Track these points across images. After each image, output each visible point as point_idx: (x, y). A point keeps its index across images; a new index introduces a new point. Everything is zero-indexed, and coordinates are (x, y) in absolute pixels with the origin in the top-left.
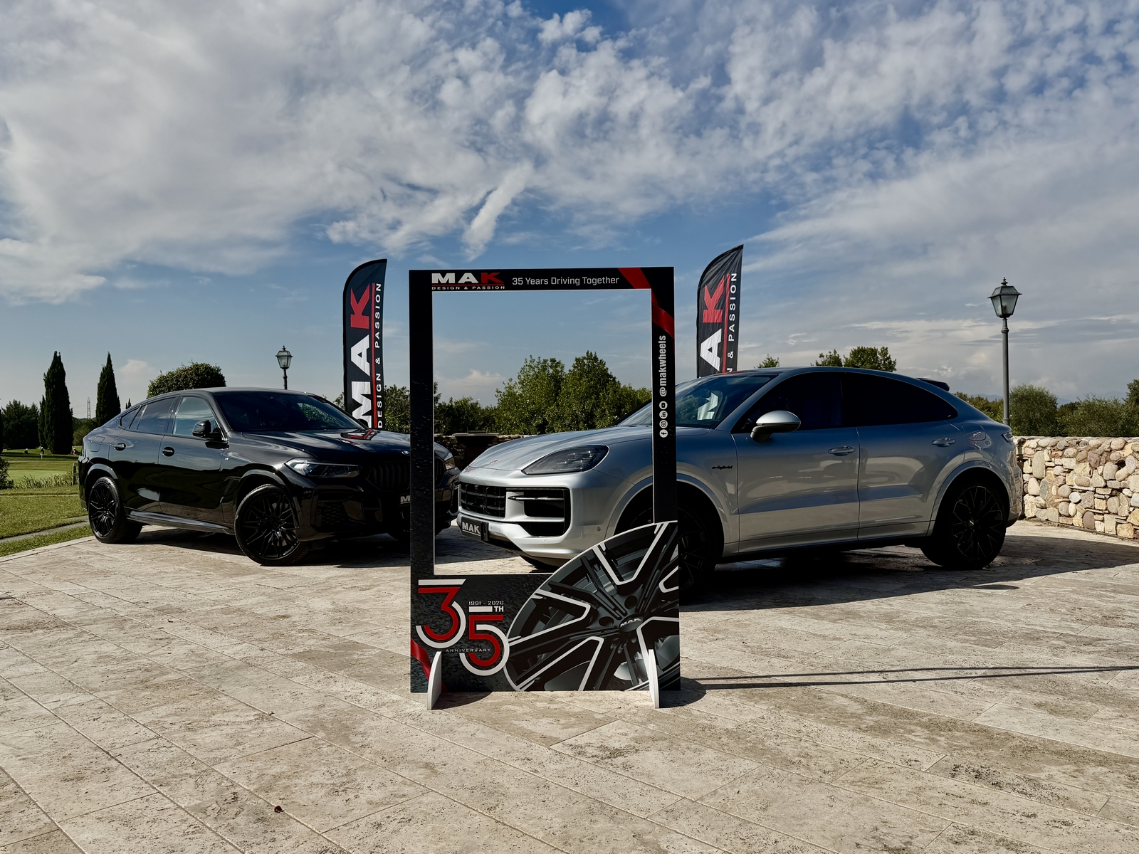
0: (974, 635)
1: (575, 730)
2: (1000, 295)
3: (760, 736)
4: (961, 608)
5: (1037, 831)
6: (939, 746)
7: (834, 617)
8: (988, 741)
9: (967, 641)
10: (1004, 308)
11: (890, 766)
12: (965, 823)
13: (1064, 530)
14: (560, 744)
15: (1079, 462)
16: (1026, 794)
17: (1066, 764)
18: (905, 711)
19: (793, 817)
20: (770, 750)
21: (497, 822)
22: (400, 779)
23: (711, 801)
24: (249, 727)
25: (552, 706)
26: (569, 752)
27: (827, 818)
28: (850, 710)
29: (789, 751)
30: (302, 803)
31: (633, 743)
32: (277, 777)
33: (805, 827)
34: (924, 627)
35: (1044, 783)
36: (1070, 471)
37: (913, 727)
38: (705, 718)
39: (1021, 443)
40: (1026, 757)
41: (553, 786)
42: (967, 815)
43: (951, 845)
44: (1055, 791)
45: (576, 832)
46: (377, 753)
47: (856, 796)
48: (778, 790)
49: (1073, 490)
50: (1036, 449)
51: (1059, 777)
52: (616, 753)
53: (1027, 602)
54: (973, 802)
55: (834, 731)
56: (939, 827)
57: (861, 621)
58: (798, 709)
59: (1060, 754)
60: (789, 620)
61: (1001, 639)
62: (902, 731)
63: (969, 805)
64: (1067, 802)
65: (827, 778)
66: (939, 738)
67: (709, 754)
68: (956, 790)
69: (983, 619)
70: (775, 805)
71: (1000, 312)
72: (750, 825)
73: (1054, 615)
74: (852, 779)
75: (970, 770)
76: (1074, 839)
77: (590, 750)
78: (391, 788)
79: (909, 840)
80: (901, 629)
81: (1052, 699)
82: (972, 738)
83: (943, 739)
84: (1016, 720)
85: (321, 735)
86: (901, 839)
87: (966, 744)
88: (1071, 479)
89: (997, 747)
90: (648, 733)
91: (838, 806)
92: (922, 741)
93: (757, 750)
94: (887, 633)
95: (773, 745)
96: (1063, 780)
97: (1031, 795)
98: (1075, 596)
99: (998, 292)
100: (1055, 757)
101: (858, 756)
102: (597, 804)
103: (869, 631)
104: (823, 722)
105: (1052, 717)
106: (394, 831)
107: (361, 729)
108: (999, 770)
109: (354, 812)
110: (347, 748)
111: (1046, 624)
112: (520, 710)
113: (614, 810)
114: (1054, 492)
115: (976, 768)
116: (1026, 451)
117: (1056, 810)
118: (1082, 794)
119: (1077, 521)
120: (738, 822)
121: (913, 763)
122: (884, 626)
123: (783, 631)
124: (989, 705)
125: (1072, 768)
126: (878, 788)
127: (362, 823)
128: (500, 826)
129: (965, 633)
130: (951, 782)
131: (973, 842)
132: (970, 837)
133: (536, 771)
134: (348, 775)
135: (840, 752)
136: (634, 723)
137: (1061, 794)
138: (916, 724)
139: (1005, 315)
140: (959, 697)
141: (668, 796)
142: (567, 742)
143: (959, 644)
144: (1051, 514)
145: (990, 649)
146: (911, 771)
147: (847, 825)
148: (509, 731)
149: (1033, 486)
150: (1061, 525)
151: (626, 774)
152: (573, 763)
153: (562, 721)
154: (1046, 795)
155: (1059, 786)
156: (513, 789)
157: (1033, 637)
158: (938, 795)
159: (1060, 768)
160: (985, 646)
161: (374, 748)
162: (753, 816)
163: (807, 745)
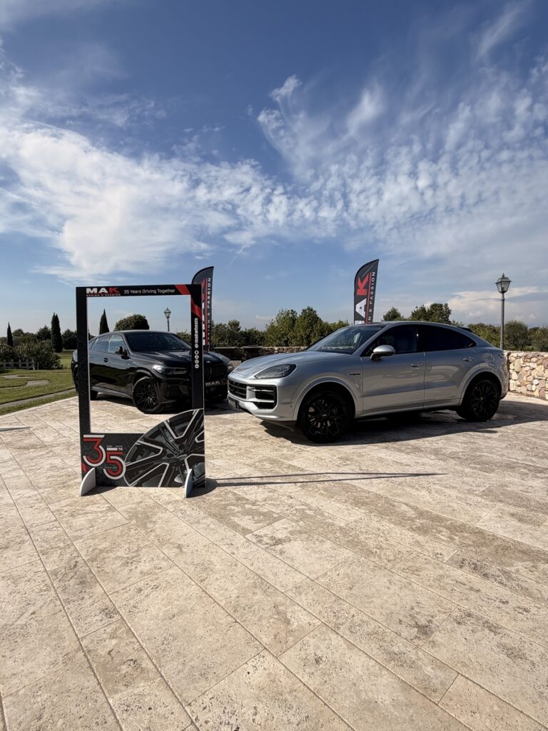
0: (479, 464)
1: (260, 525)
2: (501, 282)
3: (357, 532)
4: (474, 446)
5: (508, 615)
6: (455, 544)
7: (409, 451)
8: (482, 540)
9: (476, 468)
10: (502, 288)
11: (426, 557)
12: (465, 606)
13: (529, 398)
14: (251, 535)
15: (538, 365)
16: (502, 584)
17: (527, 560)
18: (438, 516)
19: (366, 596)
20: (361, 542)
21: (203, 591)
22: (162, 555)
23: (323, 580)
24: (101, 515)
25: (254, 508)
26: (254, 540)
27: (385, 598)
28: (408, 515)
29: (371, 544)
30: (107, 571)
31: (289, 535)
32: (101, 551)
33: (372, 605)
34: (453, 458)
35: (514, 575)
36: (533, 369)
37: (441, 529)
38: (330, 518)
39: (509, 355)
40: (504, 555)
41: (239, 565)
42: (467, 599)
43: (456, 625)
44: (520, 582)
45: (243, 601)
46: (157, 536)
47: (404, 580)
48: (361, 573)
49: (534, 379)
50: (516, 358)
51: (522, 570)
52: (279, 542)
53: (509, 443)
54: (471, 589)
55: (397, 530)
56: (449, 609)
57: (421, 454)
58: (380, 513)
59: (523, 552)
60: (385, 453)
61: (494, 467)
62: (435, 531)
63: (468, 591)
64: (526, 592)
65: (389, 565)
66: (455, 537)
67: (328, 544)
68: (461, 579)
69: (485, 454)
70: (357, 585)
71: (500, 290)
72: (341, 601)
73: (523, 452)
74: (403, 567)
75: (471, 563)
76: (531, 624)
77: (265, 539)
78: (155, 562)
79: (431, 618)
80: (442, 460)
81: (520, 510)
82: (473, 538)
83: (457, 538)
84: (499, 526)
85: (134, 522)
86: (426, 617)
87: (470, 543)
88: (534, 373)
89: (488, 546)
90: (298, 528)
91: (394, 588)
92: (446, 539)
93: (354, 543)
94: (433, 462)
95: (363, 540)
96: (525, 574)
97: (506, 585)
98: (534, 440)
100: (521, 555)
101: (409, 549)
102: (260, 580)
103: (425, 460)
104: (393, 523)
105: (519, 524)
106: (147, 596)
107: (154, 519)
108: (488, 564)
109: (131, 579)
110: (143, 532)
111: (518, 458)
112: (237, 509)
113: (268, 585)
114: (525, 379)
115: (475, 561)
116: (512, 359)
117: (521, 598)
118: (536, 585)
119: (536, 393)
120: (334, 598)
121: (439, 556)
122: (433, 457)
123: (381, 460)
124: (484, 514)
125: (529, 564)
126: (417, 575)
127: (132, 588)
128: (204, 595)
129: (475, 463)
130: (459, 572)
131: (469, 622)
132: (468, 618)
133: (233, 553)
134: (137, 551)
135: (399, 545)
136: (293, 520)
137: (524, 585)
138: (444, 527)
139: (503, 292)
140: (468, 507)
141: (299, 576)
142: (255, 533)
143: (471, 470)
144: (523, 389)
145: (487, 474)
146: (437, 562)
147: (396, 604)
148: (227, 524)
149: (514, 376)
150: (528, 395)
151: (281, 557)
152: (255, 548)
153: (256, 518)
154: (514, 585)
155: (522, 578)
156: (218, 567)
157: (511, 467)
158: (451, 582)
159: (523, 563)
160: (485, 471)
161: (157, 532)
162: (344, 594)
163: (382, 539)
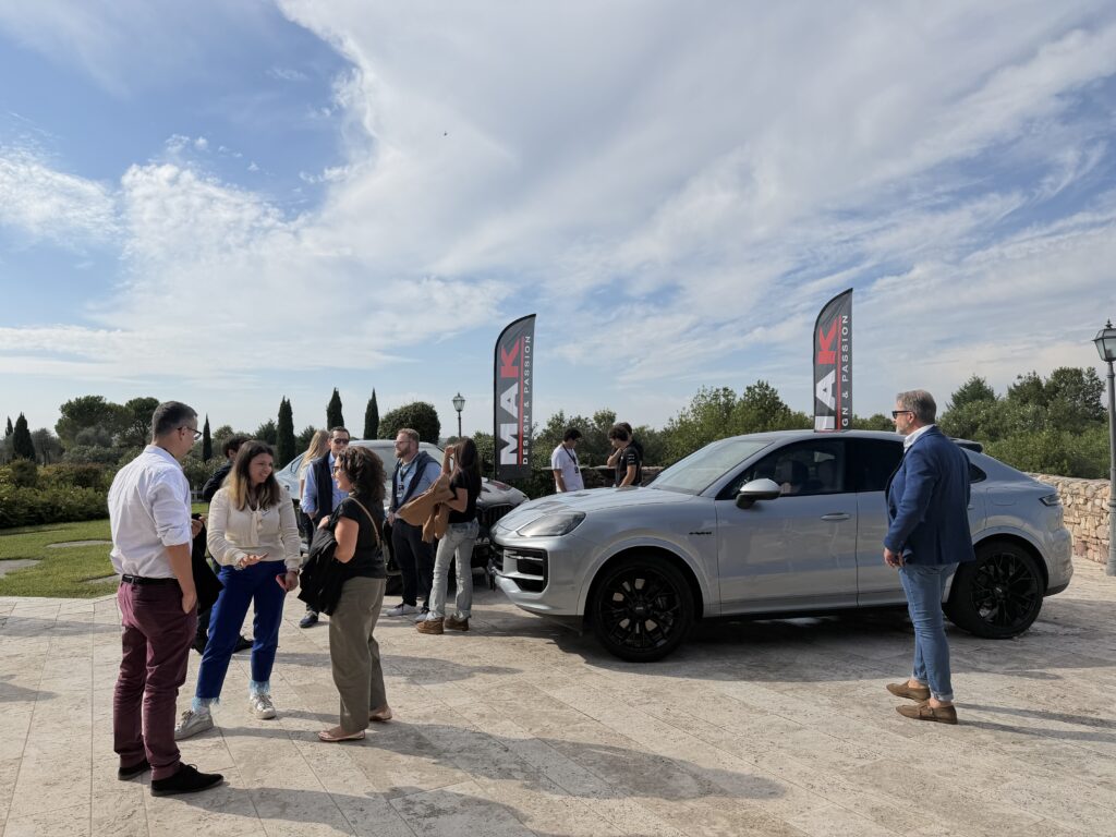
2: (1102, 339)
10: (1107, 352)
71: (1104, 357)
99: (1100, 335)
139: (1110, 359)
